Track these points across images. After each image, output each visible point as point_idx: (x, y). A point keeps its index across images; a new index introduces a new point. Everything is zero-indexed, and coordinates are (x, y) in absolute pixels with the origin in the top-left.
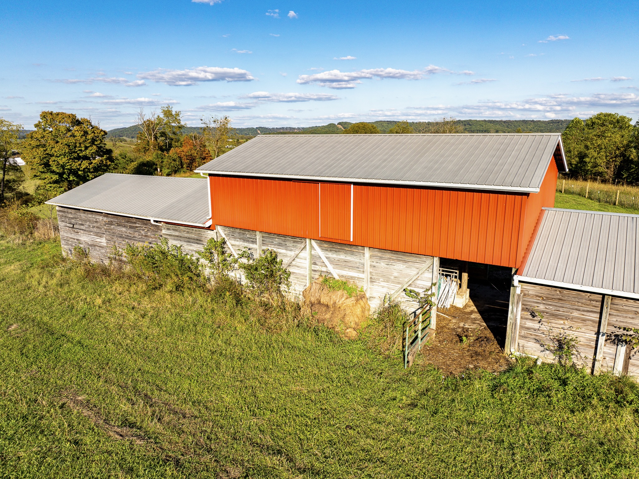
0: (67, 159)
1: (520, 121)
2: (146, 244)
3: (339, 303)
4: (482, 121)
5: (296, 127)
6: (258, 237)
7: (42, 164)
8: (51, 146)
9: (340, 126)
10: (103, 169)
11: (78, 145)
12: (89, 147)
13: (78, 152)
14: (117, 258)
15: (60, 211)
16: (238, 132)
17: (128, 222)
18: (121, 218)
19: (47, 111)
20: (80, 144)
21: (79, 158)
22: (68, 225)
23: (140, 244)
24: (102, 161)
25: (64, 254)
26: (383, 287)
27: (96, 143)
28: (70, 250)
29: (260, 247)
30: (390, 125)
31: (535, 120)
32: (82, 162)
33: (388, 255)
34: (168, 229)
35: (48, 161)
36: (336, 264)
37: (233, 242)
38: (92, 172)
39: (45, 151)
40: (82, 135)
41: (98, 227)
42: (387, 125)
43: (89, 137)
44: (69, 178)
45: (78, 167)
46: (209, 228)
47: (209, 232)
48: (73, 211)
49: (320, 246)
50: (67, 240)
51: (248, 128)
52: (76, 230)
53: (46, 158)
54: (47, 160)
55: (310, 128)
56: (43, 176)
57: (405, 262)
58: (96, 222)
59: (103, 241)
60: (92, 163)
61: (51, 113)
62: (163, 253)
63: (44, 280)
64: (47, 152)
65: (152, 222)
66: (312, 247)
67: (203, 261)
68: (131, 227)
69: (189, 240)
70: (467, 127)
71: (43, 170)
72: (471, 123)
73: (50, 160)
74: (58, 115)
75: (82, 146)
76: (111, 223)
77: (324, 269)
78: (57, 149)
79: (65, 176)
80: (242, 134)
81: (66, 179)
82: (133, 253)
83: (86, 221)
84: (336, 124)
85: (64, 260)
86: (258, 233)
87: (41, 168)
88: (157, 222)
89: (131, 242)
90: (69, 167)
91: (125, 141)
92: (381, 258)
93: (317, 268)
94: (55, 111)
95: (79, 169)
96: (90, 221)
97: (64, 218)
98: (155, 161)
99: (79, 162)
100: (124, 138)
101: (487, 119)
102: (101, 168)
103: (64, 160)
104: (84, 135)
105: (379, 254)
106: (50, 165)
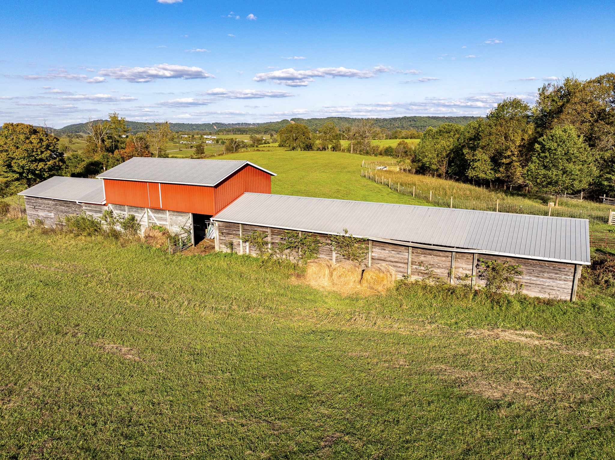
0: (26, 161)
1: (461, 117)
2: (75, 215)
3: (156, 235)
4: (426, 117)
5: (252, 123)
6: (126, 208)
7: (6, 166)
8: (12, 151)
9: (293, 122)
10: (57, 169)
11: (35, 150)
12: (44, 151)
13: (35, 156)
14: (60, 223)
15: (26, 199)
16: (194, 127)
17: (65, 203)
18: (62, 201)
19: (8, 123)
20: (37, 149)
21: (36, 160)
22: (31, 207)
23: (71, 215)
24: (55, 162)
25: (29, 224)
26: (175, 228)
27: (50, 148)
28: (33, 222)
29: (128, 213)
30: (340, 121)
31: (475, 116)
32: (38, 163)
33: (176, 214)
34: (86, 206)
35: (11, 163)
36: (159, 219)
37: (116, 212)
38: (47, 172)
39: (7, 155)
40: (38, 142)
41: (49, 207)
42: (338, 121)
43: (44, 143)
44: (28, 176)
45: (36, 168)
46: (104, 205)
47: (105, 207)
48: (34, 199)
49: (151, 211)
50: (31, 215)
51: (204, 124)
52: (36, 210)
53: (8, 160)
54: (9, 162)
55: (264, 123)
56: (6, 175)
57: (182, 216)
58: (48, 204)
59: (52, 215)
60: (47, 164)
61: (12, 125)
62: (83, 219)
63: (19, 235)
64: (9, 156)
65: (77, 203)
66: (148, 212)
67: (103, 222)
68: (67, 206)
69: (96, 212)
70: (412, 123)
71: (6, 170)
72: (416, 120)
73: (12, 162)
74: (18, 126)
75: (39, 151)
76: (56, 205)
77: (154, 222)
78: (18, 154)
79: (24, 175)
80: (198, 130)
81: (26, 177)
82: (68, 220)
83: (42, 204)
84: (290, 120)
85: (29, 227)
86: (126, 206)
87: (4, 169)
88: (80, 203)
89: (67, 214)
90: (28, 168)
91: (82, 137)
92: (174, 215)
93: (150, 221)
94: (15, 123)
95: (36, 169)
96: (44, 204)
97: (29, 203)
98: (101, 161)
99: (37, 164)
100: (81, 134)
101: (431, 116)
102: (55, 168)
103: (24, 162)
104: (40, 142)
105: (173, 213)
106: (12, 166)
